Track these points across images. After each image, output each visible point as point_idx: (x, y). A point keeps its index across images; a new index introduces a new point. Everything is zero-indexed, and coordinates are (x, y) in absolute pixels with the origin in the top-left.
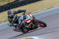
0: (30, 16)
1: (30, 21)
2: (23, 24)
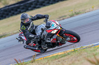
2: (44, 36)
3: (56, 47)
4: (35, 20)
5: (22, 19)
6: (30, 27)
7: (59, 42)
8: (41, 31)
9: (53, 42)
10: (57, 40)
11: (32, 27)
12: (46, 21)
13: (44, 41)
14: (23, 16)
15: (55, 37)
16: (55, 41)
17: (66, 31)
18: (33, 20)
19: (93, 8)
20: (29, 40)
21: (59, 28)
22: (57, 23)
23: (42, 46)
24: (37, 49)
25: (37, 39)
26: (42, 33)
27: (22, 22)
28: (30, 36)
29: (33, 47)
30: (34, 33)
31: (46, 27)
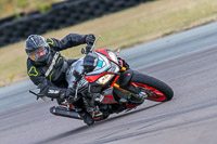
0: (110, 60)
1: (109, 77)
8: (74, 79)
26: (76, 83)
27: (29, 59)
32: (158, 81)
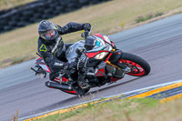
2: (82, 64)
3: (107, 85)
4: (66, 33)
5: (40, 32)
6: (56, 47)
7: (110, 74)
8: (75, 55)
9: (99, 75)
10: (107, 72)
11: (61, 46)
12: (86, 35)
13: (82, 73)
14: (42, 27)
15: (102, 66)
16: (104, 74)
17: (122, 54)
18: (61, 33)
19: (123, 26)
20: (55, 71)
21: (111, 49)
22: (106, 38)
23: (80, 83)
24: (70, 88)
25: (69, 69)
26: (77, 59)
27: (40, 38)
28: (56, 64)
29: (63, 84)
30: (63, 58)
31: (85, 46)
32: (140, 59)
